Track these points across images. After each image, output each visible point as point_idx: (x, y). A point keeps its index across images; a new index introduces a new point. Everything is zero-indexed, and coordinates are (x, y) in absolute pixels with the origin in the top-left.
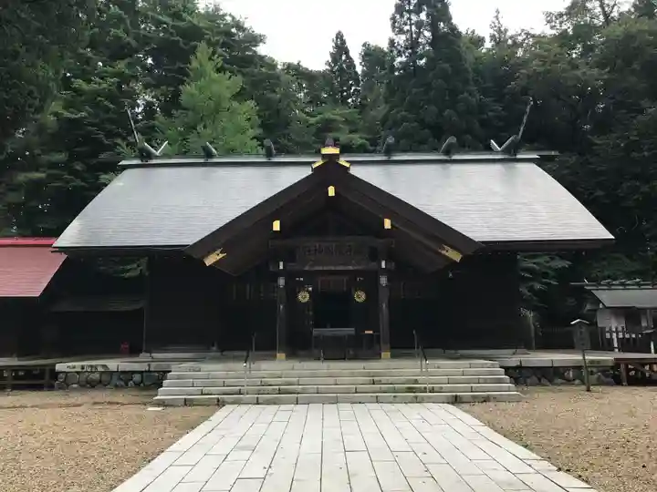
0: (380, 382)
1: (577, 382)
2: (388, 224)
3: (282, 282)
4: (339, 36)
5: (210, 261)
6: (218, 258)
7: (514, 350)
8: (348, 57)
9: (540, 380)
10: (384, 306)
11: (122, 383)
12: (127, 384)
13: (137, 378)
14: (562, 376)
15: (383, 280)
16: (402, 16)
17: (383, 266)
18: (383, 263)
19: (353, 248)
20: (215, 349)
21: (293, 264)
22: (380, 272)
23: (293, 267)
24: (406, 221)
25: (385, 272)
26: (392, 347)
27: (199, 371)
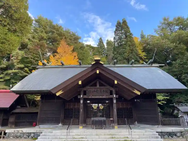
0: (115, 138)
1: (181, 137)
2: (116, 82)
3: (82, 102)
4: (101, 39)
5: (58, 94)
6: (61, 93)
7: (158, 126)
9: (168, 136)
10: (115, 110)
11: (27, 137)
12: (29, 137)
13: (32, 135)
14: (176, 135)
15: (115, 101)
16: (117, 31)
17: (115, 97)
18: (115, 95)
19: (105, 91)
20: (60, 125)
21: (85, 96)
22: (114, 98)
23: (85, 97)
24: (122, 81)
25: (115, 99)
26: (118, 125)
27: (52, 133)
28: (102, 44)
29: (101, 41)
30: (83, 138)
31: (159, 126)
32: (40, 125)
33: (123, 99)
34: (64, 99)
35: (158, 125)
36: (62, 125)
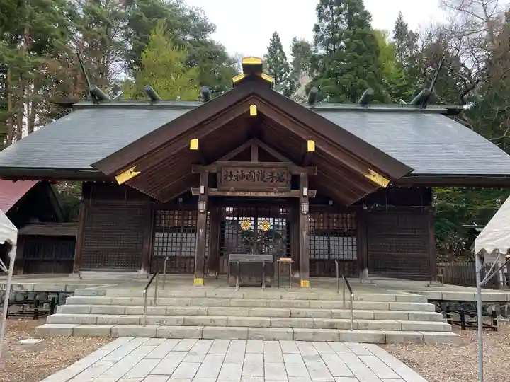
0: (298, 315)
2: (311, 146)
3: (202, 206)
4: (276, 36)
5: (122, 179)
6: (131, 176)
7: (428, 282)
8: (281, 51)
15: (305, 208)
17: (305, 193)
18: (305, 190)
19: (275, 175)
20: (142, 272)
21: (215, 189)
22: (302, 199)
23: (214, 192)
24: (332, 144)
25: (307, 199)
26: (310, 276)
27: (104, 295)
28: (278, 51)
29: (276, 44)
30: (198, 313)
31: (433, 282)
32: (82, 272)
33: (331, 203)
34: (152, 199)
35: (431, 280)
36: (146, 273)
